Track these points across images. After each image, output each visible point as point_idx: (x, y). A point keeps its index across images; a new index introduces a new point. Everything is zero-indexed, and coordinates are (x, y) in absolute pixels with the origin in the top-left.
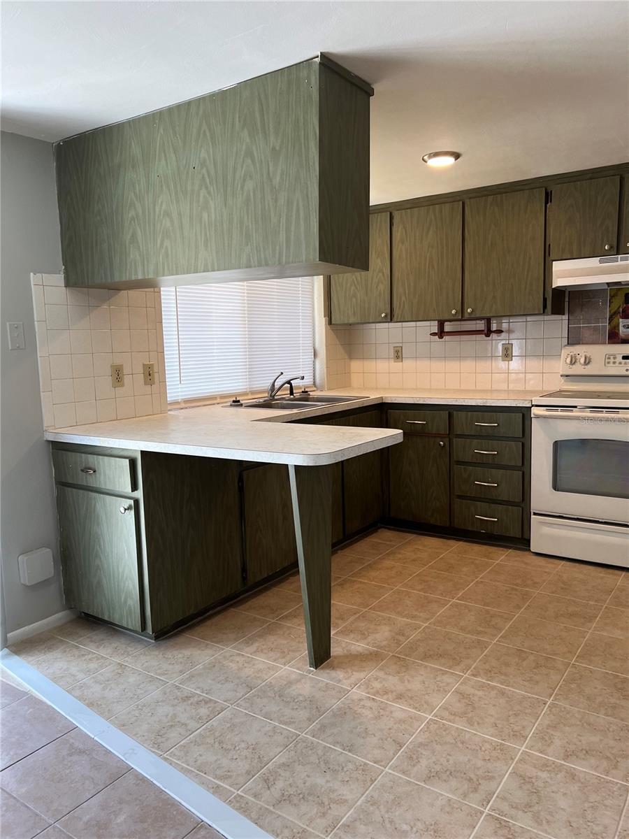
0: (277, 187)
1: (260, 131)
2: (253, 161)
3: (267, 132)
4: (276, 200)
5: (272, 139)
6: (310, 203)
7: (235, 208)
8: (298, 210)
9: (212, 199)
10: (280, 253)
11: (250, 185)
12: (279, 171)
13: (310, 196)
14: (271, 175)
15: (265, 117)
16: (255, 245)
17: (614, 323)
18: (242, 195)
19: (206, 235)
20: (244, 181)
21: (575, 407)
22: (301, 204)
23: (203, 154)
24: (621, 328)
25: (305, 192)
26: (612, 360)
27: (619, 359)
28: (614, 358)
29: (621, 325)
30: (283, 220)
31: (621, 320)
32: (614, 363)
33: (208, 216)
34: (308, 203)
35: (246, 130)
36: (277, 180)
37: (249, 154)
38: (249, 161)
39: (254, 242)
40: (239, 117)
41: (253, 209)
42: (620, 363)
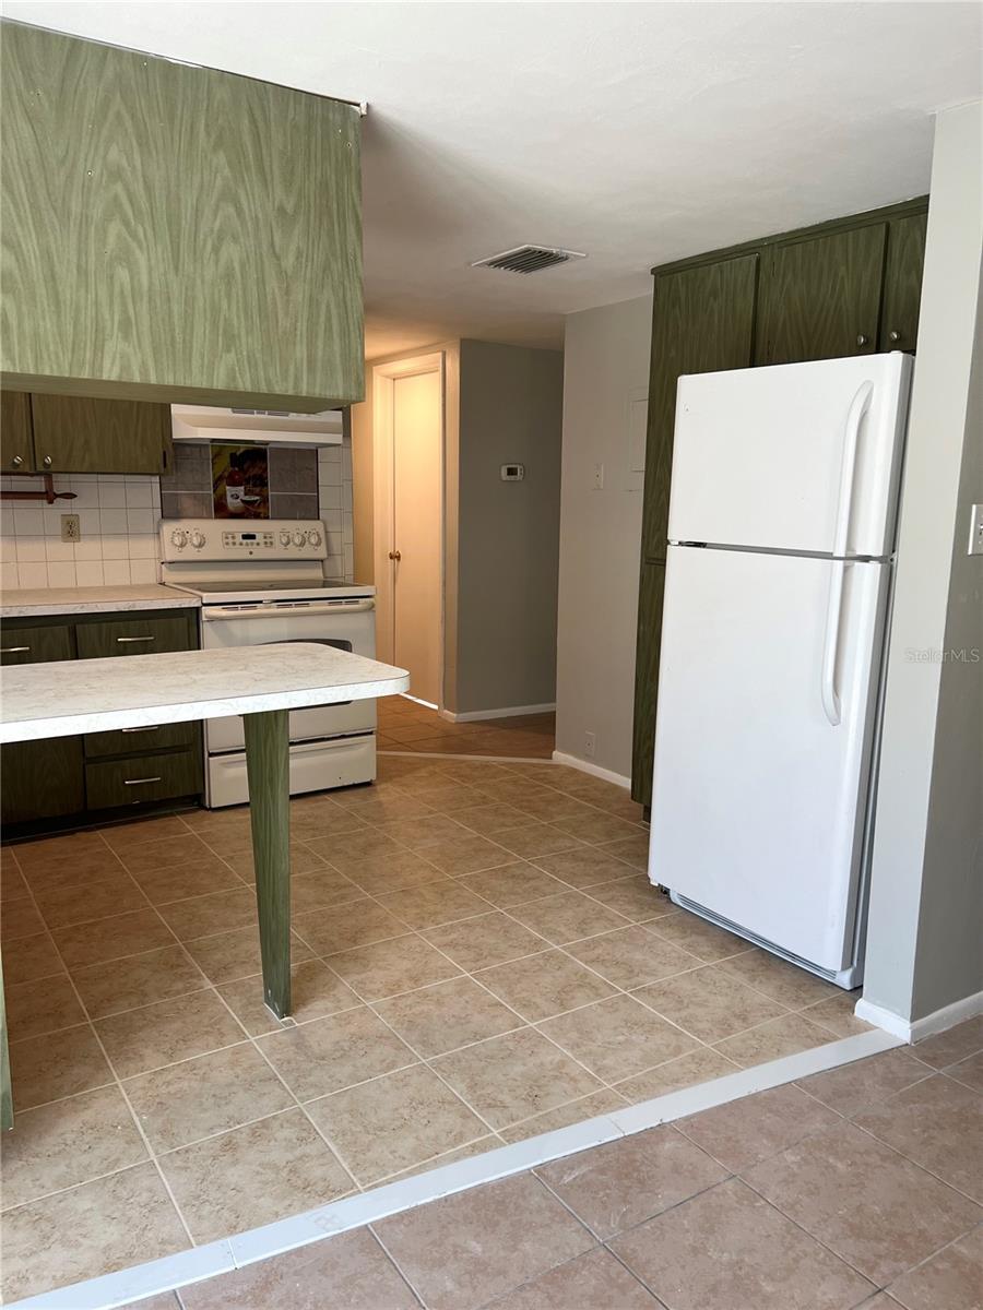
0: (289, 273)
1: (253, 170)
2: (239, 212)
3: (269, 178)
4: (287, 292)
5: (279, 191)
6: (350, 314)
7: (199, 282)
8: (329, 319)
9: (141, 247)
10: (296, 377)
11: (231, 252)
12: (293, 247)
13: (349, 303)
14: (277, 249)
15: (264, 151)
16: (245, 353)
17: (219, 491)
18: (217, 262)
19: (125, 311)
20: (220, 239)
21: (261, 602)
22: (334, 311)
23: (114, 154)
24: (229, 499)
25: (341, 295)
26: (230, 540)
27: (239, 539)
28: (233, 538)
29: (229, 494)
30: (302, 326)
31: (228, 488)
32: (234, 544)
33: (132, 278)
34: (347, 313)
35: (221, 155)
36: (289, 262)
37: (229, 196)
38: (231, 210)
39: (244, 346)
40: (207, 125)
41: (240, 293)
42: (241, 544)
